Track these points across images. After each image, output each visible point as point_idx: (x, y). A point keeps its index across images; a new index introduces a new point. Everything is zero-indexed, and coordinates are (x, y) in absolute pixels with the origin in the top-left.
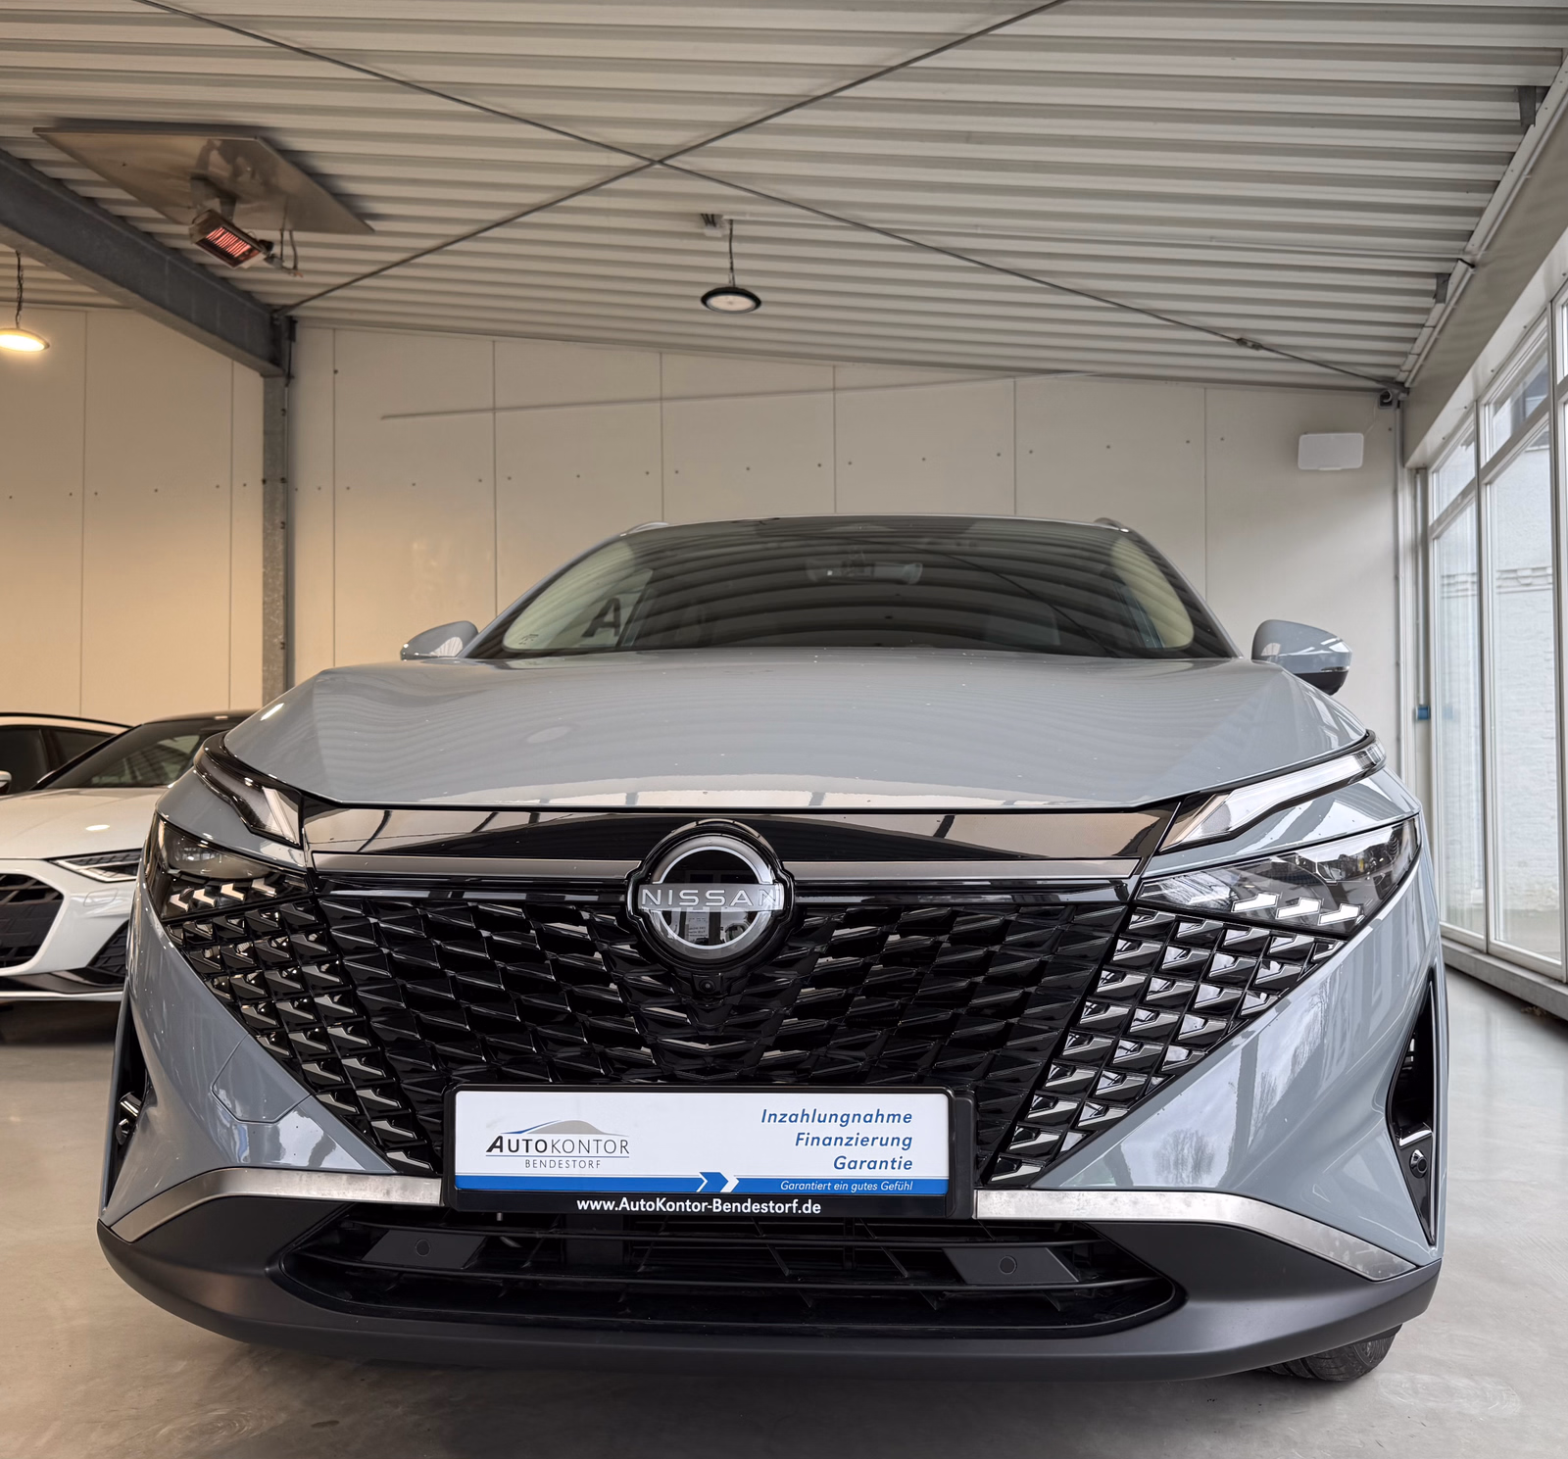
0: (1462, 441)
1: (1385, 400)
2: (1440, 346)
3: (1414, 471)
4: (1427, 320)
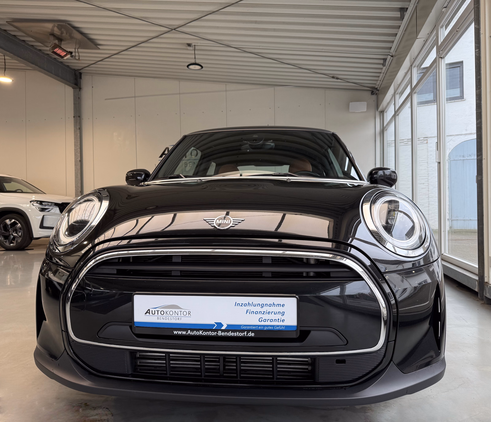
0: (392, 104)
1: (372, 93)
2: (385, 78)
3: (380, 112)
4: (382, 71)
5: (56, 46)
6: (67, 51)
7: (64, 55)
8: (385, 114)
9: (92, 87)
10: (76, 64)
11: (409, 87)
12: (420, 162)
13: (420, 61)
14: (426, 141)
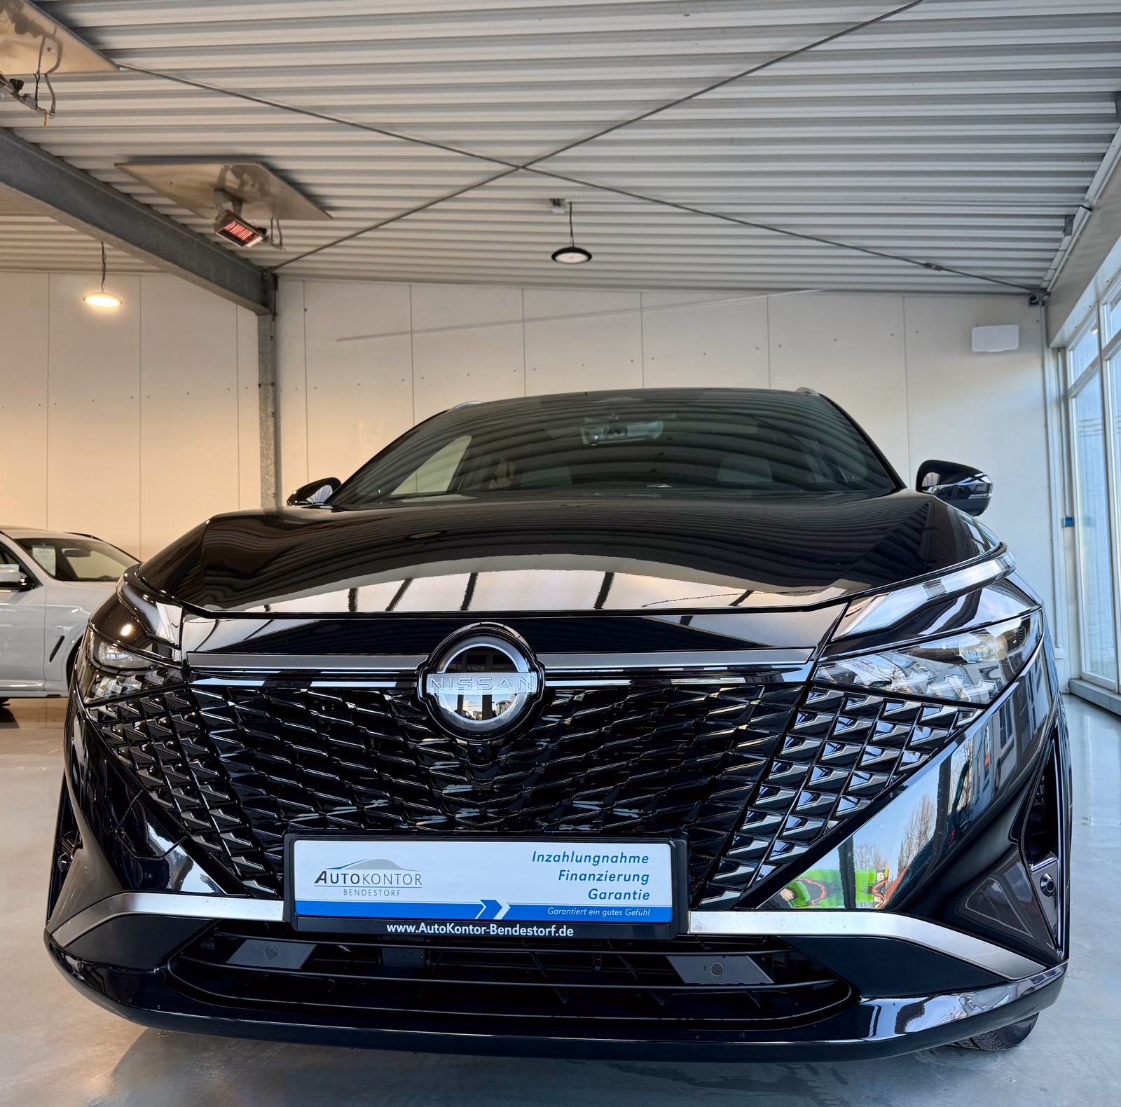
0: (1090, 329)
1: (1033, 301)
2: (1069, 264)
3: (1056, 350)
4: (1060, 246)
5: (229, 217)
6: (253, 227)
7: (248, 237)
8: (1071, 355)
9: (303, 310)
10: (269, 256)
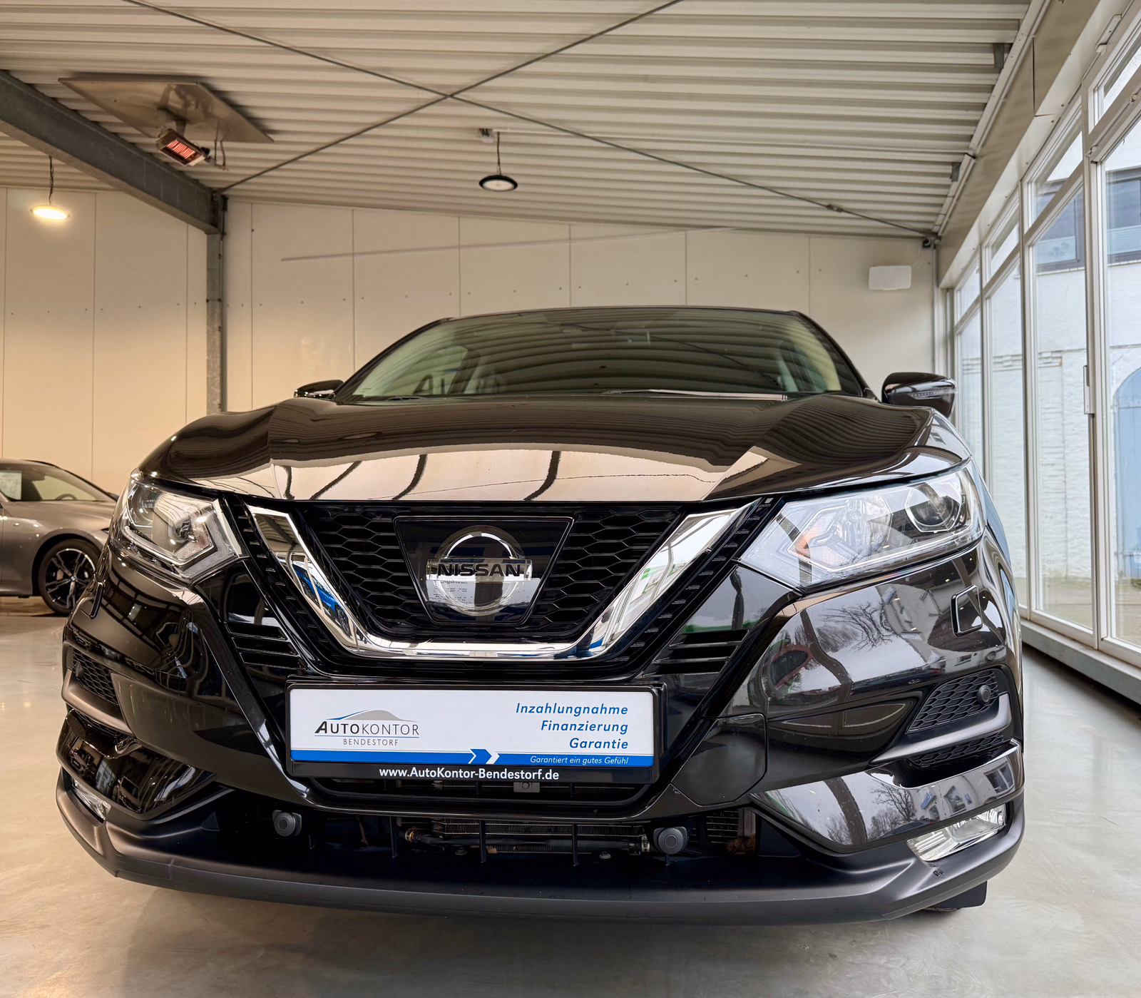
0: (974, 272)
1: (926, 244)
3: (945, 290)
4: (948, 192)
5: (172, 136)
6: (197, 148)
7: (191, 156)
8: (957, 296)
9: (250, 230)
10: (214, 177)
11: (1015, 231)
12: (1044, 411)
13: (1042, 169)
14: (1059, 360)
